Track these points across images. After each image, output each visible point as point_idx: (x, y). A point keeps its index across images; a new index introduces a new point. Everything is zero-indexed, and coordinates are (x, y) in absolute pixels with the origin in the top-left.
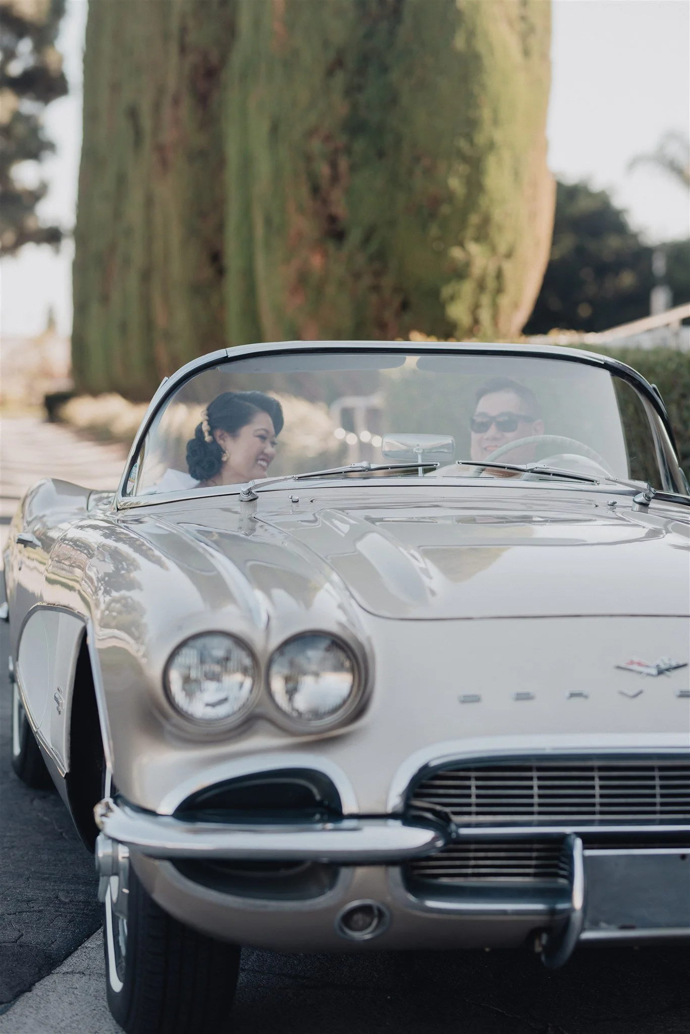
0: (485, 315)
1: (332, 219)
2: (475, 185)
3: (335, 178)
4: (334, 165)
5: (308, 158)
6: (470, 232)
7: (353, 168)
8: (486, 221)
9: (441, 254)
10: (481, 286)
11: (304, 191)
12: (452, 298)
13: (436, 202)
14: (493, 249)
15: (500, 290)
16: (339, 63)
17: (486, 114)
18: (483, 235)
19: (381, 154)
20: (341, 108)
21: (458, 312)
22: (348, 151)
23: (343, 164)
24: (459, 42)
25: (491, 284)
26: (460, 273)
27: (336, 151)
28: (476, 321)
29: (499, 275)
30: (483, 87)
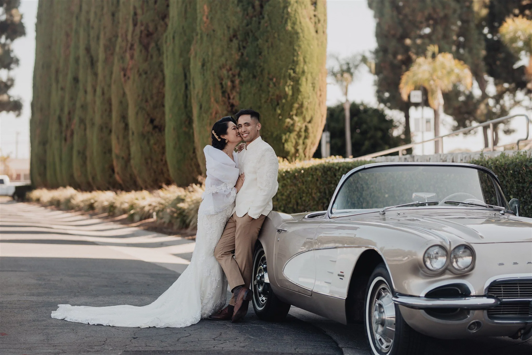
0: (300, 148)
1: (232, 106)
2: (296, 90)
3: (233, 87)
4: (233, 82)
5: (221, 79)
6: (294, 112)
7: (241, 83)
8: (301, 106)
9: (282, 121)
10: (299, 136)
11: (219, 93)
12: (286, 141)
13: (279, 98)
14: (304, 119)
15: (306, 137)
16: (235, 36)
17: (301, 58)
18: (299, 113)
19: (254, 77)
20: (237, 57)
21: (289, 147)
22: (239, 75)
23: (237, 82)
24: (289, 28)
25: (303, 134)
26: (290, 130)
27: (234, 76)
28: (297, 151)
29: (306, 130)
30: (299, 46)
